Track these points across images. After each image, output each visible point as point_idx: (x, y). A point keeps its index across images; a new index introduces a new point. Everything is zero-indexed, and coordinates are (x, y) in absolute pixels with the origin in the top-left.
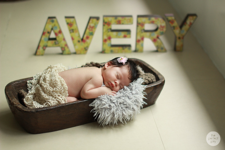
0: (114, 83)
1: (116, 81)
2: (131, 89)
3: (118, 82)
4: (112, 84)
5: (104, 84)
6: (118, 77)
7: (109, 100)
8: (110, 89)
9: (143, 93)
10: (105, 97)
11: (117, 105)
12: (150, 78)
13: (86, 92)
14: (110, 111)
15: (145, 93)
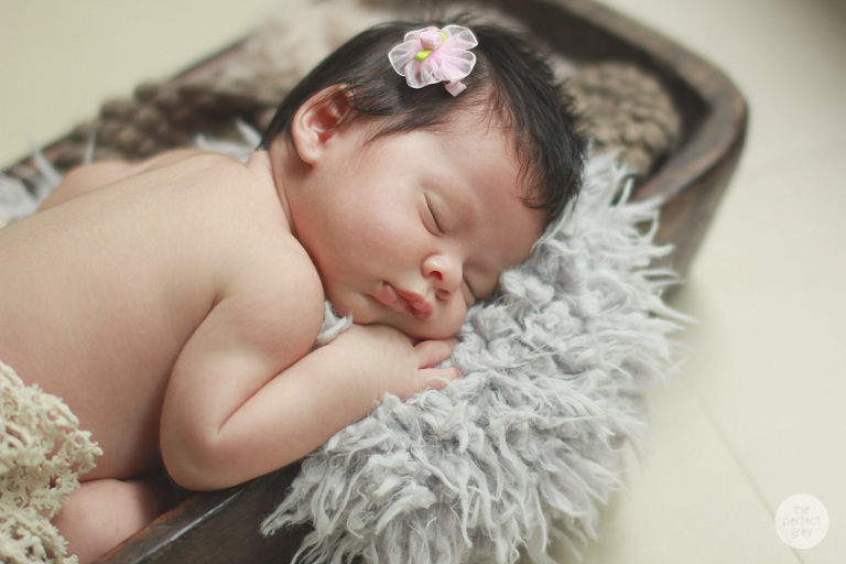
0: (419, 287)
1: (435, 263)
4: (409, 301)
5: (339, 316)
7: (420, 438)
8: (395, 334)
9: (652, 278)
11: (492, 459)
13: (216, 436)
14: (451, 523)
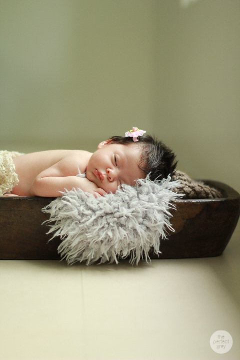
0: (103, 173)
1: (109, 170)
3: (114, 171)
4: (99, 174)
6: (115, 161)
9: (169, 205)
10: (74, 195)
13: (39, 179)
15: (172, 206)
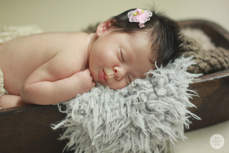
2: (155, 85)
3: (122, 70)
6: (123, 59)
9: (188, 92)
12: (215, 58)
15: (193, 93)
